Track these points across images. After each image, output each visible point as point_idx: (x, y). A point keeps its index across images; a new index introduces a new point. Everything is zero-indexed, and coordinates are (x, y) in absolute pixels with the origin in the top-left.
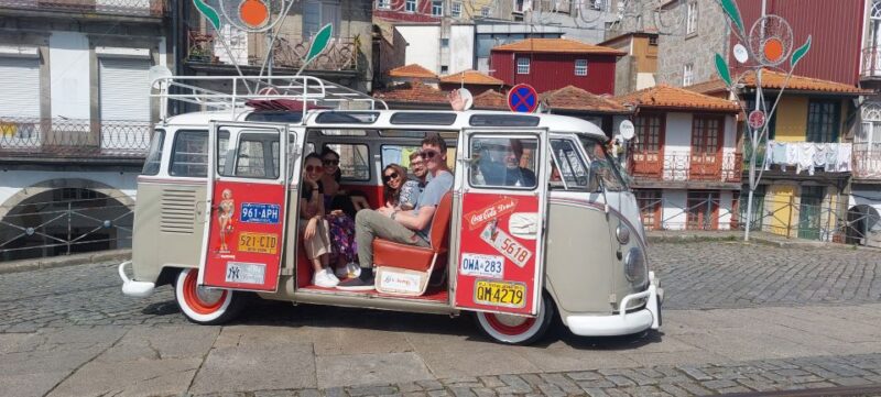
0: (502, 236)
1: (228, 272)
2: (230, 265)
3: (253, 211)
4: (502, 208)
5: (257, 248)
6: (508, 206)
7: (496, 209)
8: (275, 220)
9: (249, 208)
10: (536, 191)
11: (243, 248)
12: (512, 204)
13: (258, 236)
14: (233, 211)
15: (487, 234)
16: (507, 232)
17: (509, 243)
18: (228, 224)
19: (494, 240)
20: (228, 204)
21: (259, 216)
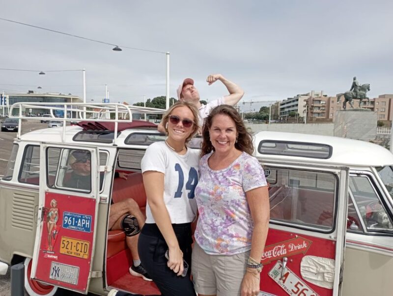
0: (293, 278)
1: (52, 270)
2: (53, 265)
3: (72, 219)
4: (292, 247)
5: (73, 252)
6: (299, 247)
7: (287, 247)
8: (87, 229)
9: (69, 217)
10: (332, 236)
11: (63, 251)
12: (305, 245)
13: (75, 242)
14: (57, 218)
15: (276, 273)
16: (299, 274)
17: (301, 288)
18: (53, 228)
19: (284, 281)
20: (53, 212)
21: (76, 225)
